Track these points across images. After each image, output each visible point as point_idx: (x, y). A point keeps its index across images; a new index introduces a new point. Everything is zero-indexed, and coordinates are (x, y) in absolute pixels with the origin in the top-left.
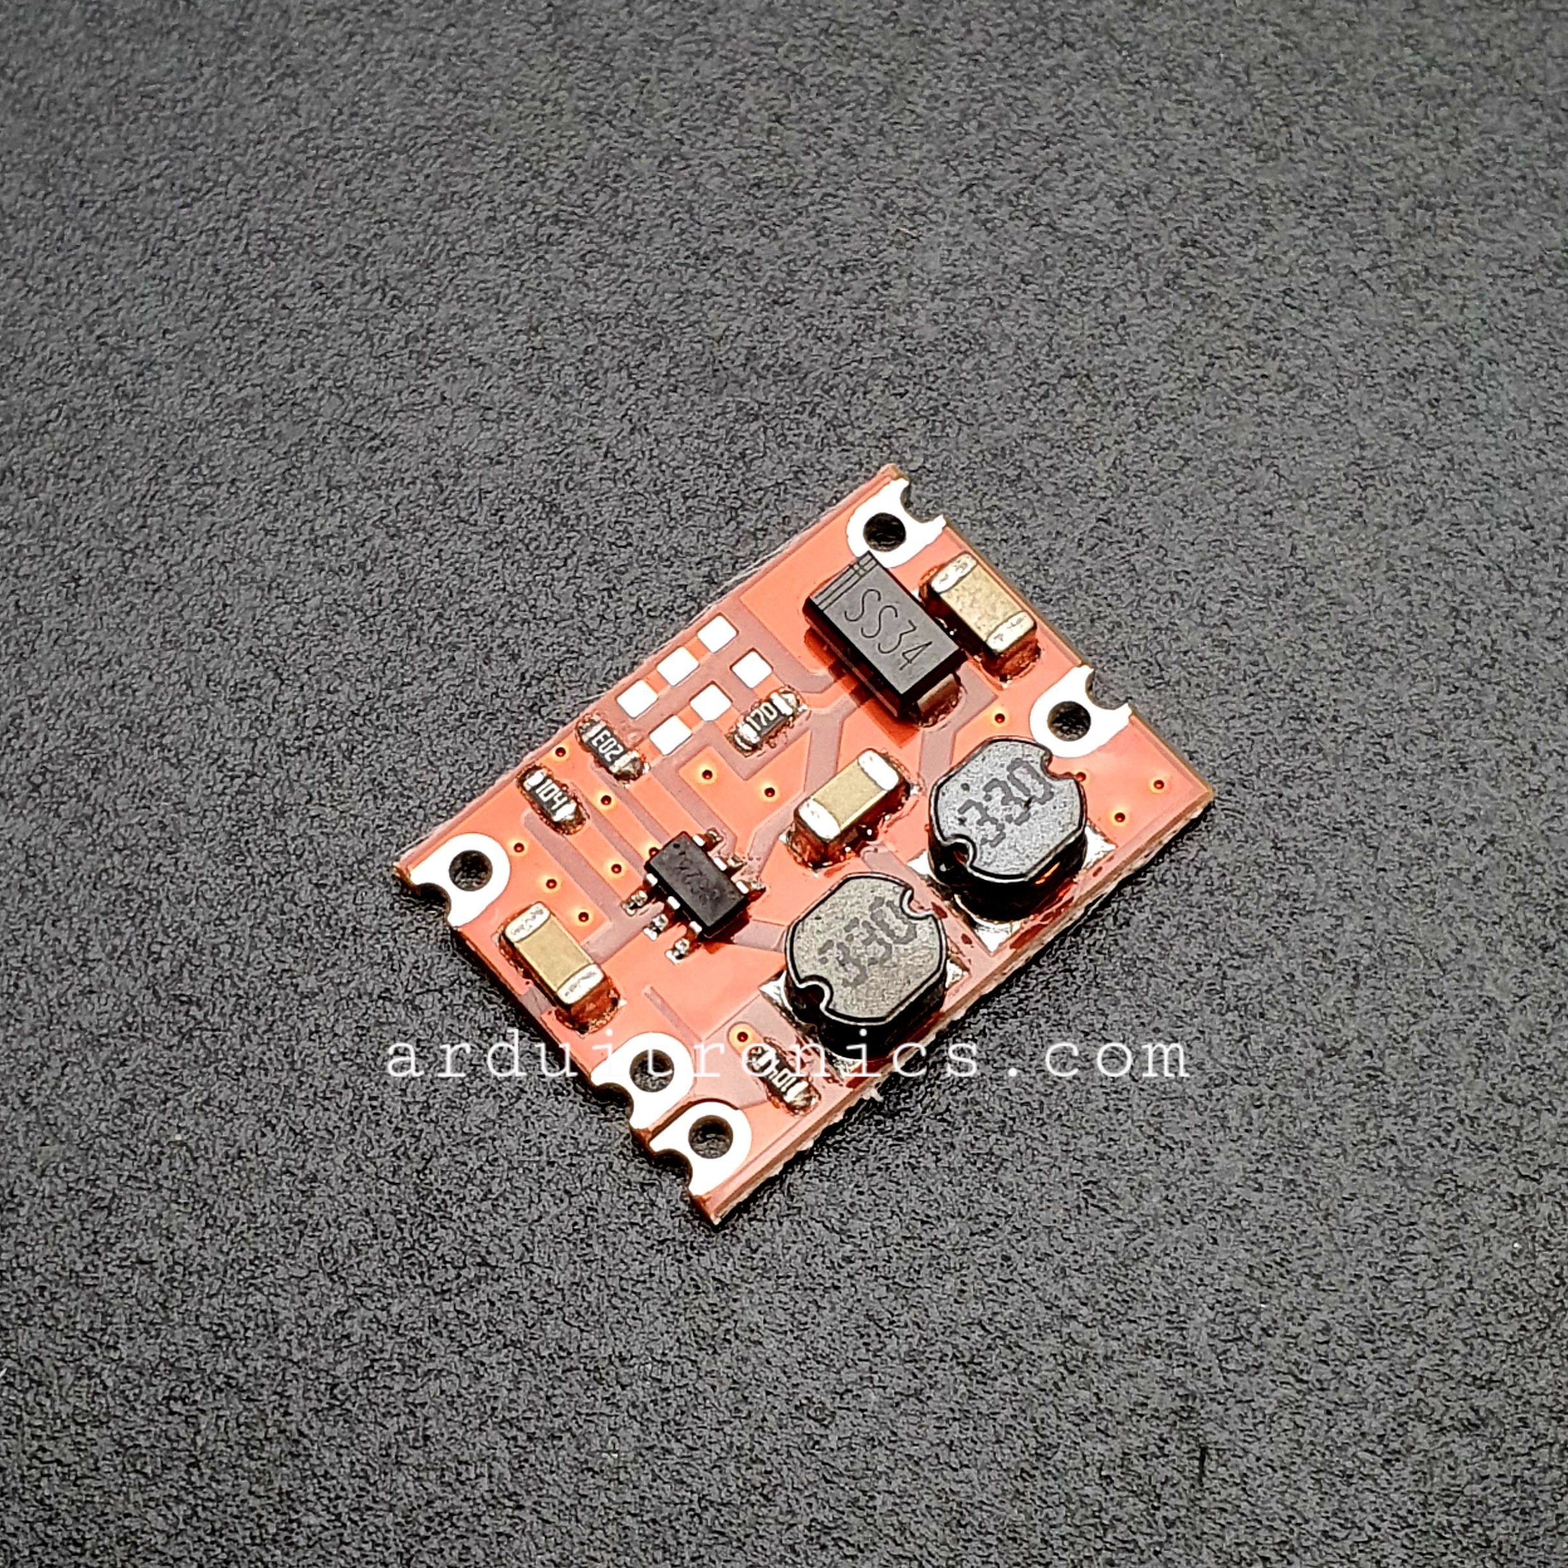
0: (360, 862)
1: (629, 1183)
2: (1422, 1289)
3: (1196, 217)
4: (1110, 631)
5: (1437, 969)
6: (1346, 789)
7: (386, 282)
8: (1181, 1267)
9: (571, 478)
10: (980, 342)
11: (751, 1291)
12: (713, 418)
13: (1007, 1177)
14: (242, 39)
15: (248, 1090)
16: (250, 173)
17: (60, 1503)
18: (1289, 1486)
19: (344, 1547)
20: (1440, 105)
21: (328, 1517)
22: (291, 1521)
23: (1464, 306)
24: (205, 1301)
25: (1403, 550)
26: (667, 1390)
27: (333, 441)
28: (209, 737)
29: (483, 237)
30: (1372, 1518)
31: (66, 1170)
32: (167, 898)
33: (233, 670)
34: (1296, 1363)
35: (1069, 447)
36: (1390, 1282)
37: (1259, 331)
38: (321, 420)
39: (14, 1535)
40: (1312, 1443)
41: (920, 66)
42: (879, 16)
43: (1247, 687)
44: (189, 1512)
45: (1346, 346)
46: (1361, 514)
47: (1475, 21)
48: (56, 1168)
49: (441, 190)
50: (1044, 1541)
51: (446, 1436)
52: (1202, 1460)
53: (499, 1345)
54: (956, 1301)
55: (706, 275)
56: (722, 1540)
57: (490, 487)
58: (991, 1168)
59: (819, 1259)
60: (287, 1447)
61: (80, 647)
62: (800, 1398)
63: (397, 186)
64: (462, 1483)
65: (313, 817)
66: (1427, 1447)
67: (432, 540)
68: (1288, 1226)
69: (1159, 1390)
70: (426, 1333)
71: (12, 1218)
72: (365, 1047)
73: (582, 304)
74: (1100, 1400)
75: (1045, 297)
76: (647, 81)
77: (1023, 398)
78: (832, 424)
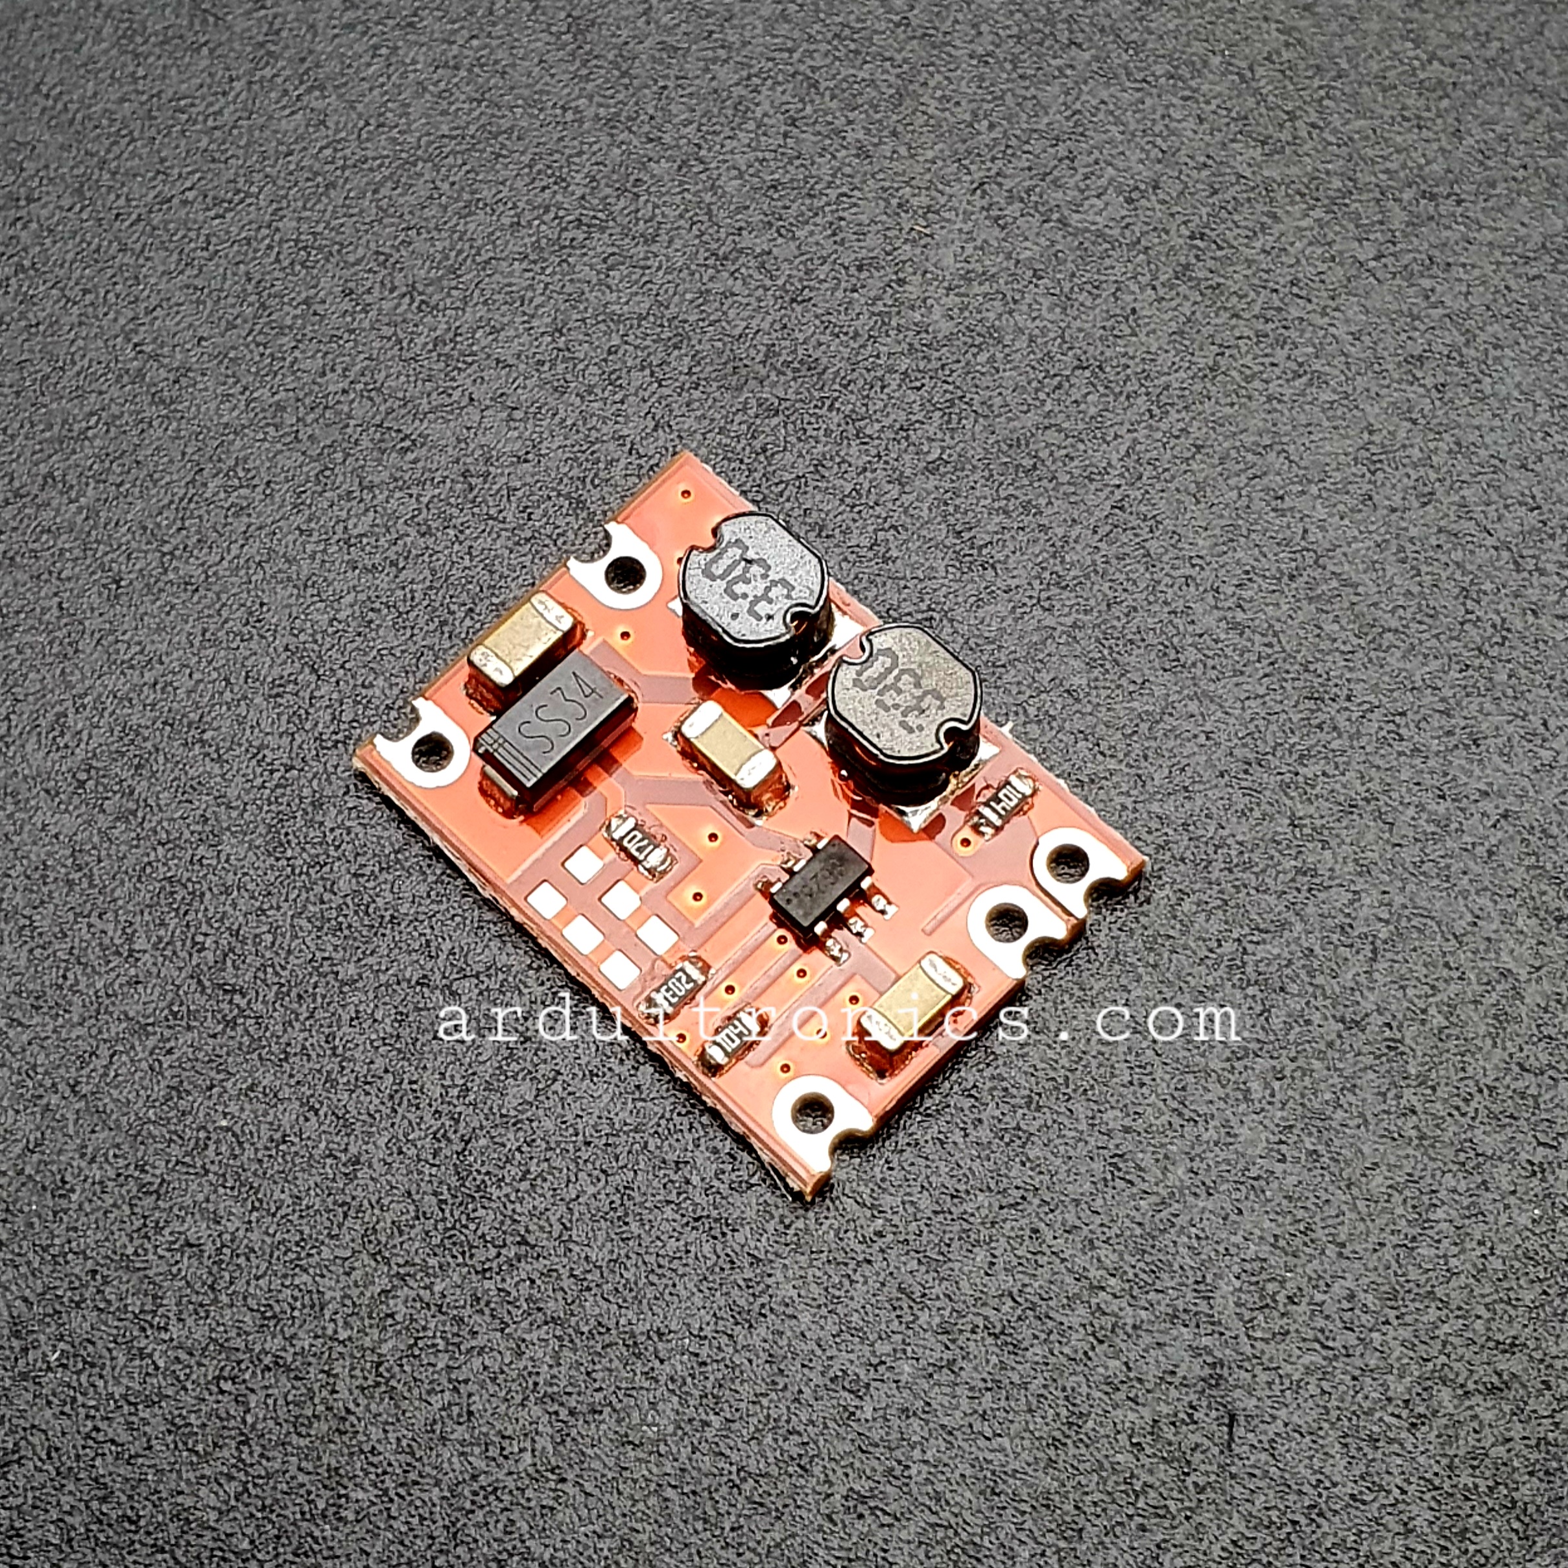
0: (397, 852)
1: (664, 1162)
2: (1445, 1256)
3: (1204, 211)
4: (1127, 615)
5: (1453, 942)
6: (1361, 767)
7: (414, 288)
8: (1207, 1238)
9: (596, 475)
10: (994, 335)
11: (785, 1265)
12: (734, 414)
13: (1034, 1152)
14: (270, 54)
15: (291, 1076)
16: (280, 182)
17: (114, 1481)
18: (1317, 1451)
19: (392, 1522)
20: (1441, 98)
21: (376, 1492)
22: (340, 1497)
23: (1469, 293)
24: (253, 1282)
25: (1414, 531)
26: (704, 1364)
27: (365, 443)
28: (248, 732)
29: (507, 242)
30: (1398, 1481)
31: (115, 1156)
32: (210, 889)
33: (271, 666)
34: (1322, 1331)
35: (1083, 436)
36: (1413, 1249)
37: (1267, 320)
38: (352, 422)
39: (70, 1514)
40: (1338, 1408)
41: (931, 69)
42: (891, 21)
43: (1263, 667)
44: (240, 1489)
45: (1353, 334)
46: (1370, 498)
47: (1475, 14)
48: (105, 1155)
49: (466, 196)
50: (1077, 1507)
51: (490, 1411)
52: (1230, 1426)
53: (539, 1322)
54: (987, 1274)
55: (725, 275)
56: (761, 1510)
57: (518, 484)
58: (1018, 1142)
59: (851, 1234)
60: (334, 1424)
61: (122, 647)
62: (835, 1370)
63: (425, 193)
64: (506, 1457)
65: (350, 809)
66: (1451, 1410)
67: (462, 538)
68: (1311, 1195)
69: (1187, 1359)
70: (468, 1311)
71: (64, 1203)
72: (404, 1033)
73: (605, 306)
74: (1129, 1369)
75: (1057, 291)
76: (665, 88)
77: (1037, 390)
78: (850, 418)
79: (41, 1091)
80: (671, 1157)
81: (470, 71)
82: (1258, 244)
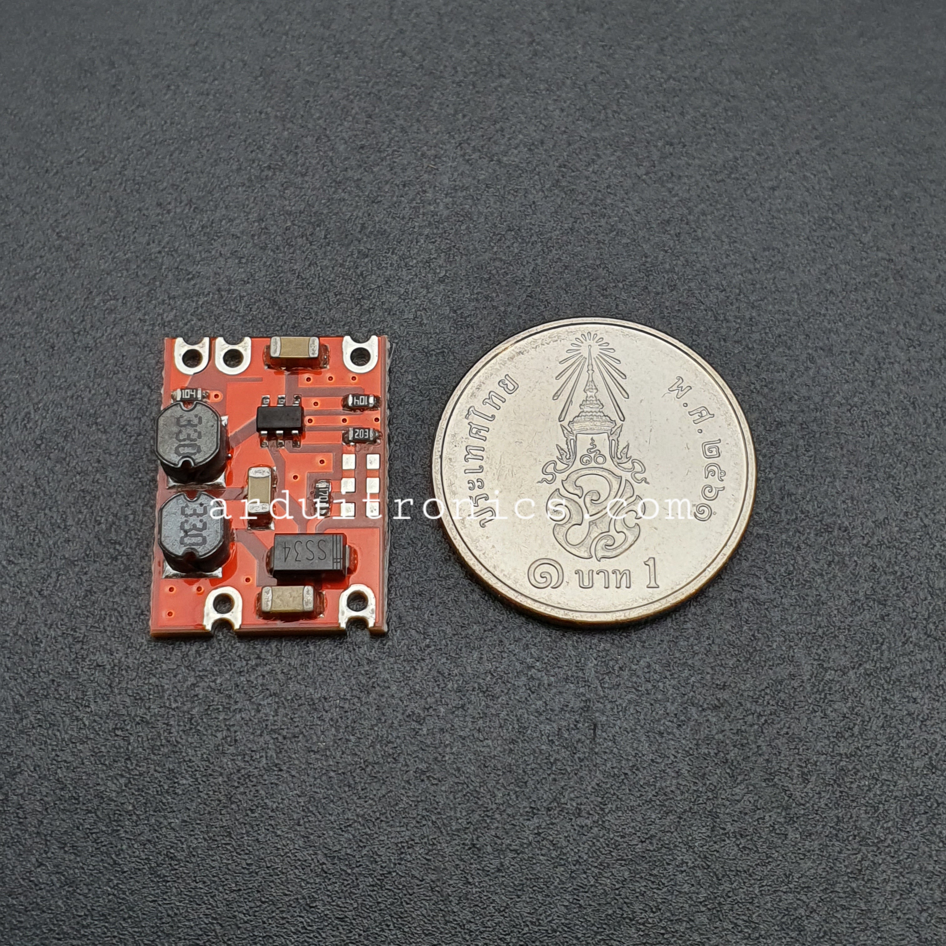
2: (692, 645)
7: (191, 201)
9: (282, 288)
10: (468, 215)
11: (384, 663)
18: (635, 740)
24: (130, 683)
26: (346, 712)
27: (170, 277)
28: (118, 418)
30: (673, 752)
31: (61, 625)
32: (103, 495)
33: (129, 386)
34: (636, 683)
35: (512, 263)
38: (164, 267)
40: (644, 719)
48: (57, 624)
49: (215, 156)
50: (524, 771)
51: (245, 739)
52: (594, 730)
53: (268, 695)
54: (479, 663)
55: (340, 191)
56: (375, 780)
57: (245, 294)
59: (414, 647)
60: (171, 749)
61: (56, 379)
62: (409, 712)
63: (194, 156)
64: (254, 761)
66: (696, 717)
69: (574, 699)
70: (234, 691)
71: (37, 648)
73: (283, 207)
74: (546, 705)
75: (498, 194)
76: (308, 101)
77: (490, 242)
78: (402, 258)
79: (24, 595)
81: (214, 96)
82: (591, 169)
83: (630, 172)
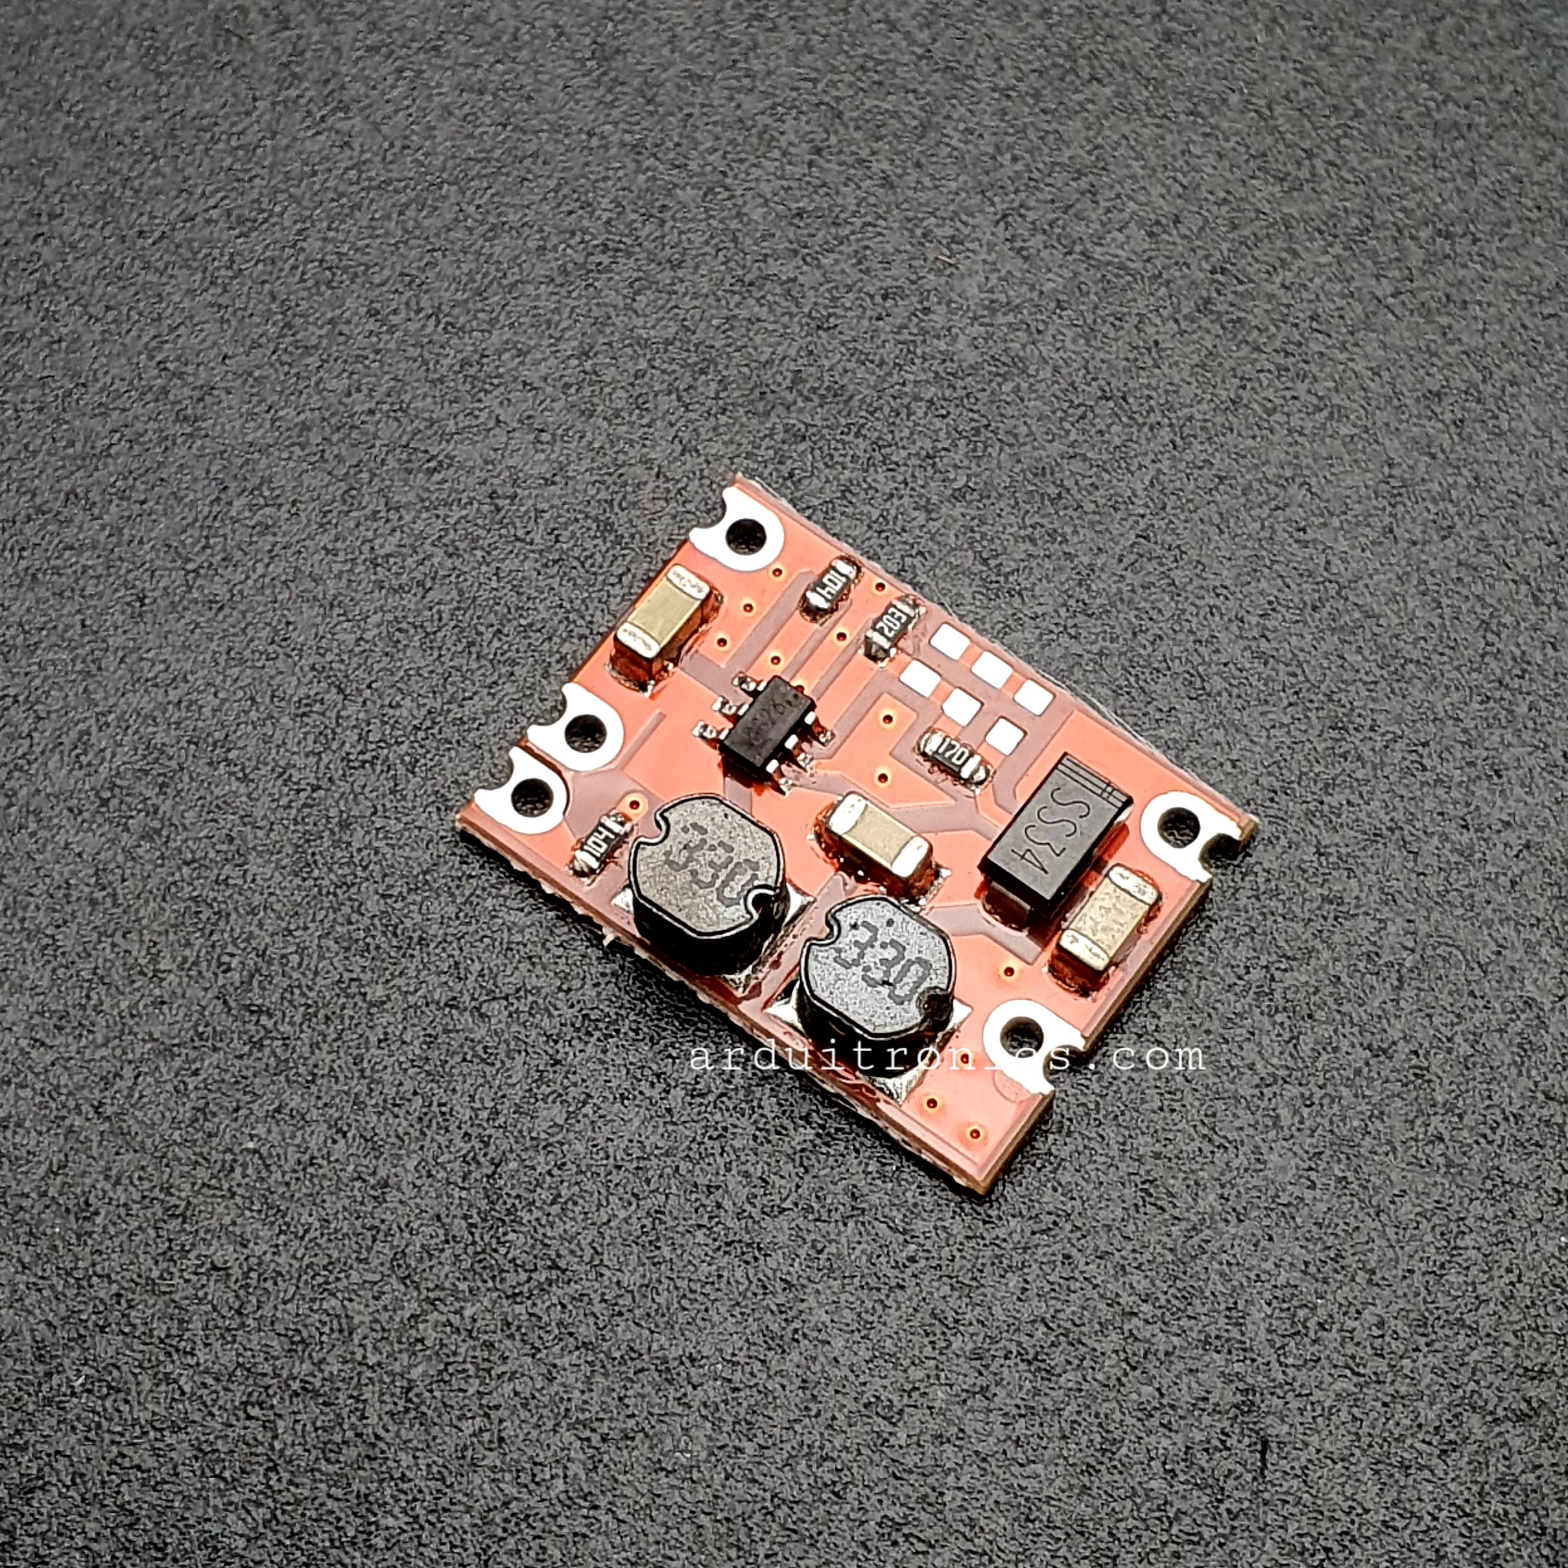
0: (425, 873)
1: (696, 1185)
2: (1473, 1283)
3: (1225, 246)
4: (1152, 643)
5: (1478, 970)
6: (1386, 797)
7: (439, 308)
8: (1238, 1264)
9: (624, 498)
10: (1018, 365)
11: (818, 1292)
12: (762, 439)
13: (1065, 1177)
14: (294, 75)
15: (319, 1098)
16: (305, 203)
17: (140, 1508)
18: (1349, 1477)
19: (422, 1549)
20: (1456, 138)
21: (407, 1519)
22: (370, 1524)
23: (1485, 330)
24: (281, 1307)
25: (1433, 565)
26: (738, 1389)
27: (391, 462)
28: (274, 751)
29: (533, 266)
30: (1430, 1508)
31: (140, 1178)
32: (236, 909)
33: (297, 686)
34: (1353, 1357)
35: (1108, 466)
36: (1442, 1276)
37: (1287, 354)
38: (378, 443)
39: (95, 1541)
40: (1370, 1435)
41: (954, 101)
42: (913, 53)
43: (1286, 698)
44: (268, 1516)
45: (1371, 369)
46: (1391, 531)
47: (1489, 58)
48: (130, 1177)
49: (492, 220)
50: (1111, 1534)
51: (521, 1438)
52: (1263, 1453)
53: (571, 1347)
54: (1019, 1299)
55: (751, 302)
56: (795, 1537)
57: (546, 506)
58: (1049, 1168)
59: (883, 1259)
60: (362, 1449)
61: (146, 665)
62: (868, 1397)
63: (449, 216)
64: (538, 1484)
65: (378, 829)
66: (1481, 1437)
67: (488, 559)
68: (1341, 1222)
69: (1220, 1385)
70: (499, 1335)
71: (88, 1226)
72: (434, 1055)
73: (632, 330)
74: (1162, 1395)
75: (1080, 323)
76: (690, 115)
77: (1061, 420)
78: (877, 445)
79: (64, 1112)
80: (702, 1181)
81: (495, 95)
82: (1278, 280)
83: (1358, 289)
